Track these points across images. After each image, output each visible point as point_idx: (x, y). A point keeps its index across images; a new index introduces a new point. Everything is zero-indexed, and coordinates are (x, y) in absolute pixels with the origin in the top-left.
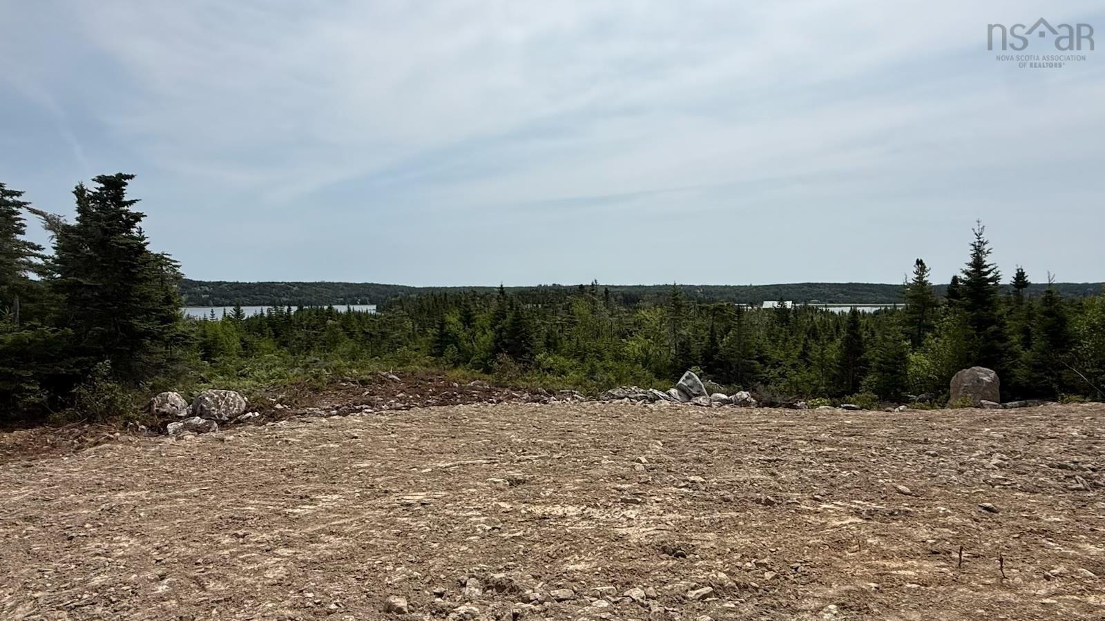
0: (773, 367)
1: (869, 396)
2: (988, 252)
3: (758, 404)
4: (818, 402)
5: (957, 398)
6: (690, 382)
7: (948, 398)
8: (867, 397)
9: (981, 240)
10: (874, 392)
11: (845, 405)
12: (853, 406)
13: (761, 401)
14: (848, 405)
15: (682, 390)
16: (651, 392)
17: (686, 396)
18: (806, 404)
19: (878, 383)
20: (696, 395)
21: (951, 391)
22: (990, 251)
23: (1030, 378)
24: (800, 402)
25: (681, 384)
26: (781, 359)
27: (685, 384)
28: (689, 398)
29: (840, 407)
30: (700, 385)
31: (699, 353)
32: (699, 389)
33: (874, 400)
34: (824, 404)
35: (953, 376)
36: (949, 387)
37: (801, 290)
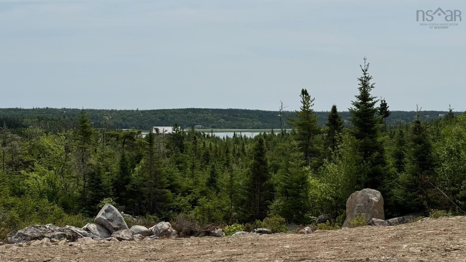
0: (183, 195)
1: (278, 219)
2: (372, 87)
3: (178, 234)
4: (234, 228)
5: (352, 217)
6: (109, 215)
7: (345, 218)
8: (276, 220)
9: (367, 75)
10: (281, 215)
11: (258, 229)
12: (265, 229)
13: (181, 231)
14: (261, 229)
15: (101, 225)
16: (69, 229)
17: (106, 231)
18: (223, 231)
19: (284, 206)
20: (116, 229)
21: (347, 211)
22: (373, 86)
23: (405, 196)
24: (217, 229)
25: (100, 218)
26: (191, 187)
27: (105, 218)
28: (110, 233)
29: (254, 231)
30: (120, 218)
31: (111, 184)
32: (119, 223)
33: (281, 223)
34: (239, 230)
35: (349, 197)
36: (345, 208)
37: (186, 116)
